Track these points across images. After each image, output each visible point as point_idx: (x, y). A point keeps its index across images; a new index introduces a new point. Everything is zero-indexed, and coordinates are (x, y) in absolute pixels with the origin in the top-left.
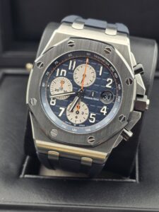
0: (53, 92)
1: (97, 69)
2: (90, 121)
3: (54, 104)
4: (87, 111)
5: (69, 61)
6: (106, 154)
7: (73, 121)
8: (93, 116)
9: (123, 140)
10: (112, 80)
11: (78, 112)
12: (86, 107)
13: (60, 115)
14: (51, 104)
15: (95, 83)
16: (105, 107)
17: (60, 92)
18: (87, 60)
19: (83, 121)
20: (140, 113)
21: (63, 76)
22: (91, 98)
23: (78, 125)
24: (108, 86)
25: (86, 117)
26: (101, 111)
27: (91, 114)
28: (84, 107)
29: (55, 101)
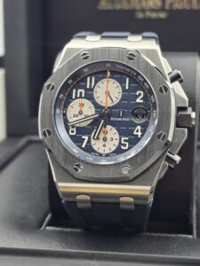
0: (71, 119)
1: (122, 82)
2: (123, 148)
3: (74, 134)
4: (117, 136)
5: (86, 78)
6: (149, 188)
7: (101, 151)
8: (125, 141)
9: (169, 167)
10: (142, 93)
11: (105, 139)
12: (114, 130)
13: (83, 146)
14: (71, 133)
15: (122, 99)
16: (139, 127)
17: (80, 117)
18: (109, 73)
19: (113, 148)
20: (186, 130)
21: (81, 97)
22: (120, 119)
23: (107, 155)
24: (138, 100)
25: (117, 143)
26: (135, 133)
27: (123, 139)
28: (112, 132)
29: (74, 129)
